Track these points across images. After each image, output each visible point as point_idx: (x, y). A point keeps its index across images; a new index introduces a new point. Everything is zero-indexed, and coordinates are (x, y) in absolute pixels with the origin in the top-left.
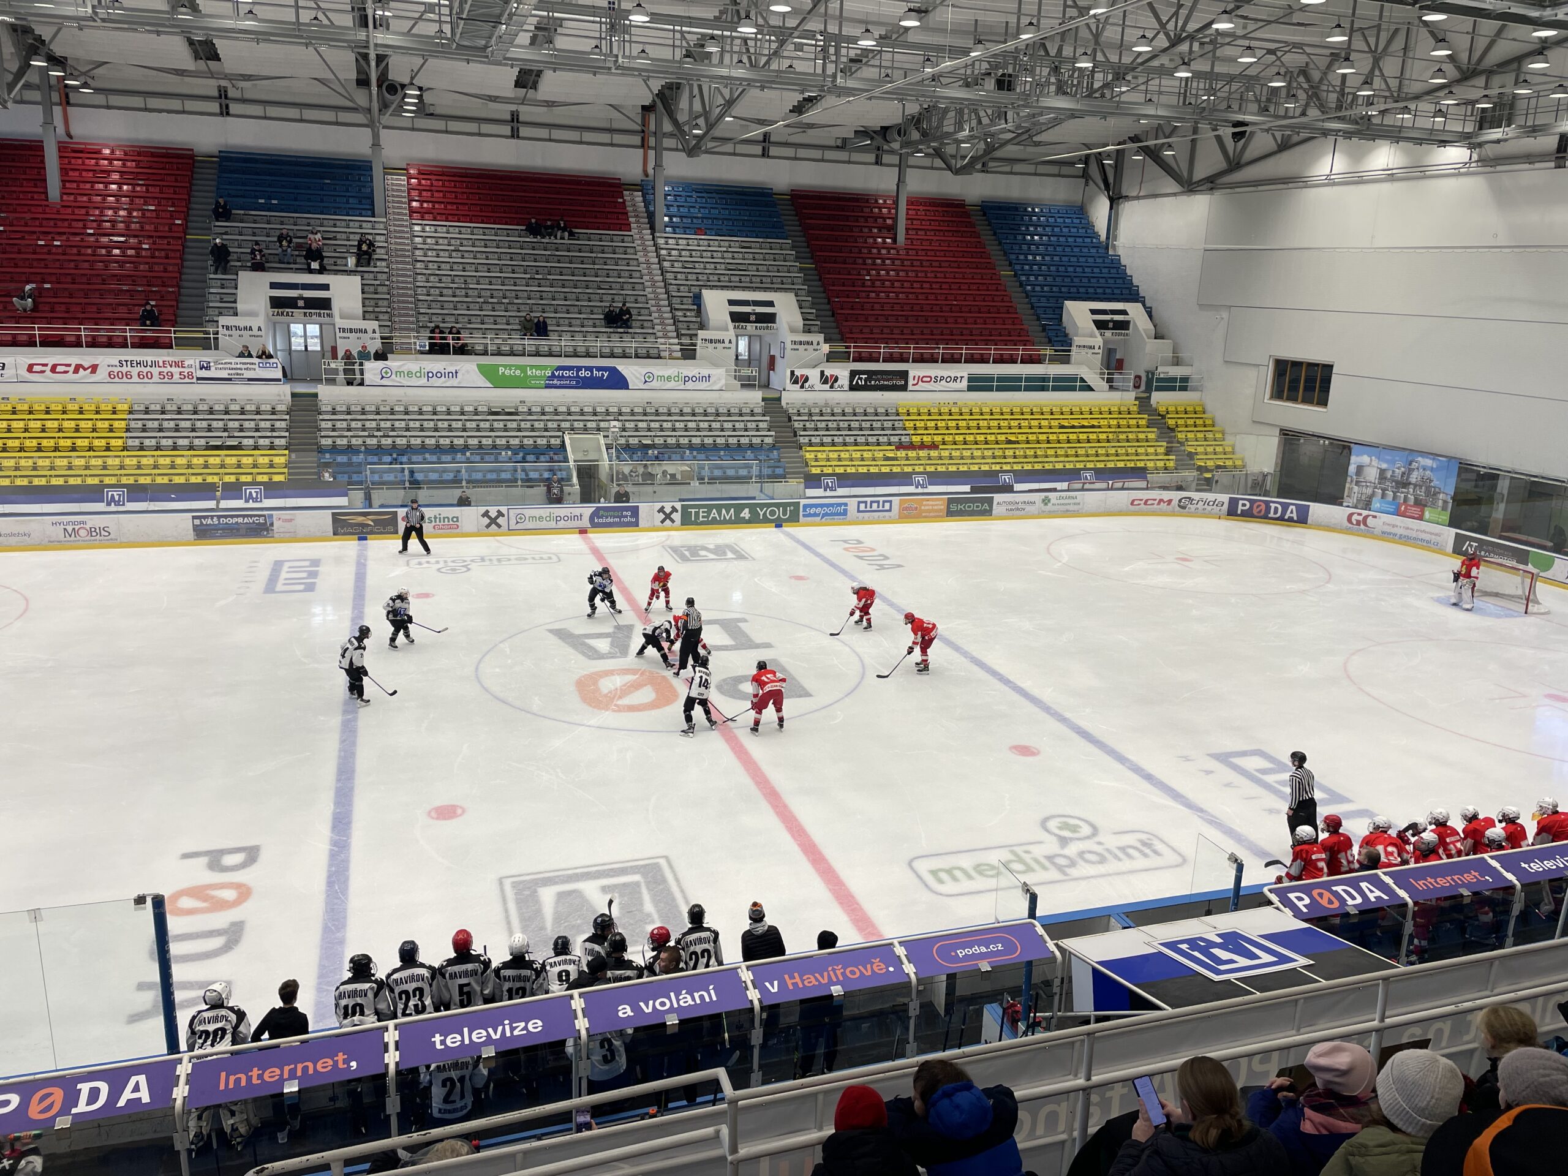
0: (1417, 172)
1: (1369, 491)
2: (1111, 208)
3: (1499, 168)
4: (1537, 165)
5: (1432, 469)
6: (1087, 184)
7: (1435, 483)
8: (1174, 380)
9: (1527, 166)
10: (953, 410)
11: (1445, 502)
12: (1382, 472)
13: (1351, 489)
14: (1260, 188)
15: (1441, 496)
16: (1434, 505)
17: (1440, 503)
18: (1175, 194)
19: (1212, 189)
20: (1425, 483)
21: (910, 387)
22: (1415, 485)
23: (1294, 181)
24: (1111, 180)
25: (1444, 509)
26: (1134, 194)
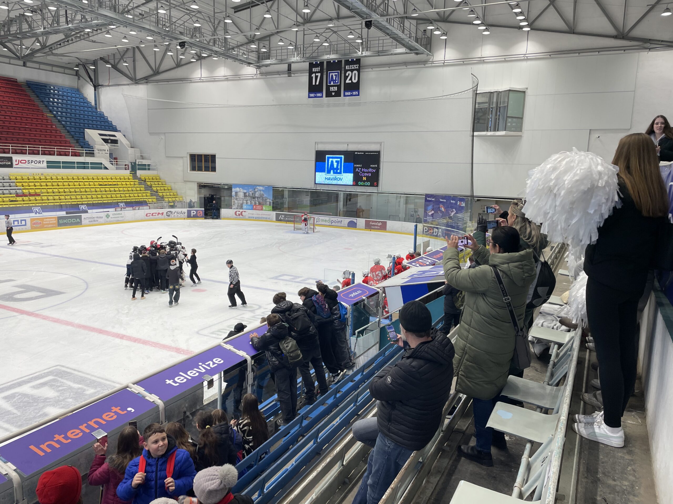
0: (237, 77)
1: (241, 202)
2: (95, 90)
3: (268, 76)
4: (281, 76)
5: (263, 191)
6: (79, 79)
7: (265, 195)
8: (145, 165)
9: (278, 76)
10: (42, 178)
11: (270, 203)
12: (245, 193)
13: (234, 202)
14: (170, 83)
15: (268, 200)
16: (266, 204)
17: (268, 203)
18: (128, 85)
19: (147, 83)
20: (261, 196)
21: (14, 166)
22: (258, 198)
23: (185, 80)
24: (93, 78)
25: (270, 205)
26: (107, 84)
